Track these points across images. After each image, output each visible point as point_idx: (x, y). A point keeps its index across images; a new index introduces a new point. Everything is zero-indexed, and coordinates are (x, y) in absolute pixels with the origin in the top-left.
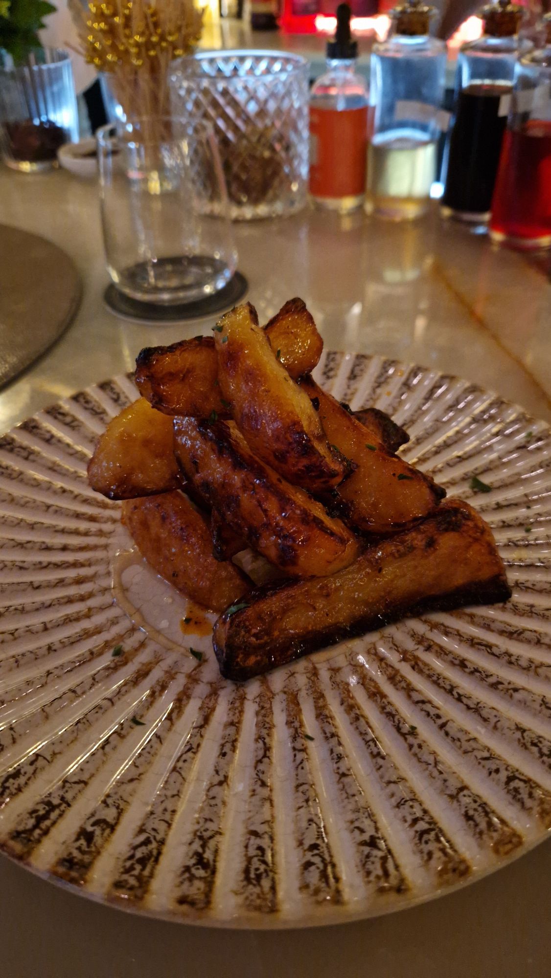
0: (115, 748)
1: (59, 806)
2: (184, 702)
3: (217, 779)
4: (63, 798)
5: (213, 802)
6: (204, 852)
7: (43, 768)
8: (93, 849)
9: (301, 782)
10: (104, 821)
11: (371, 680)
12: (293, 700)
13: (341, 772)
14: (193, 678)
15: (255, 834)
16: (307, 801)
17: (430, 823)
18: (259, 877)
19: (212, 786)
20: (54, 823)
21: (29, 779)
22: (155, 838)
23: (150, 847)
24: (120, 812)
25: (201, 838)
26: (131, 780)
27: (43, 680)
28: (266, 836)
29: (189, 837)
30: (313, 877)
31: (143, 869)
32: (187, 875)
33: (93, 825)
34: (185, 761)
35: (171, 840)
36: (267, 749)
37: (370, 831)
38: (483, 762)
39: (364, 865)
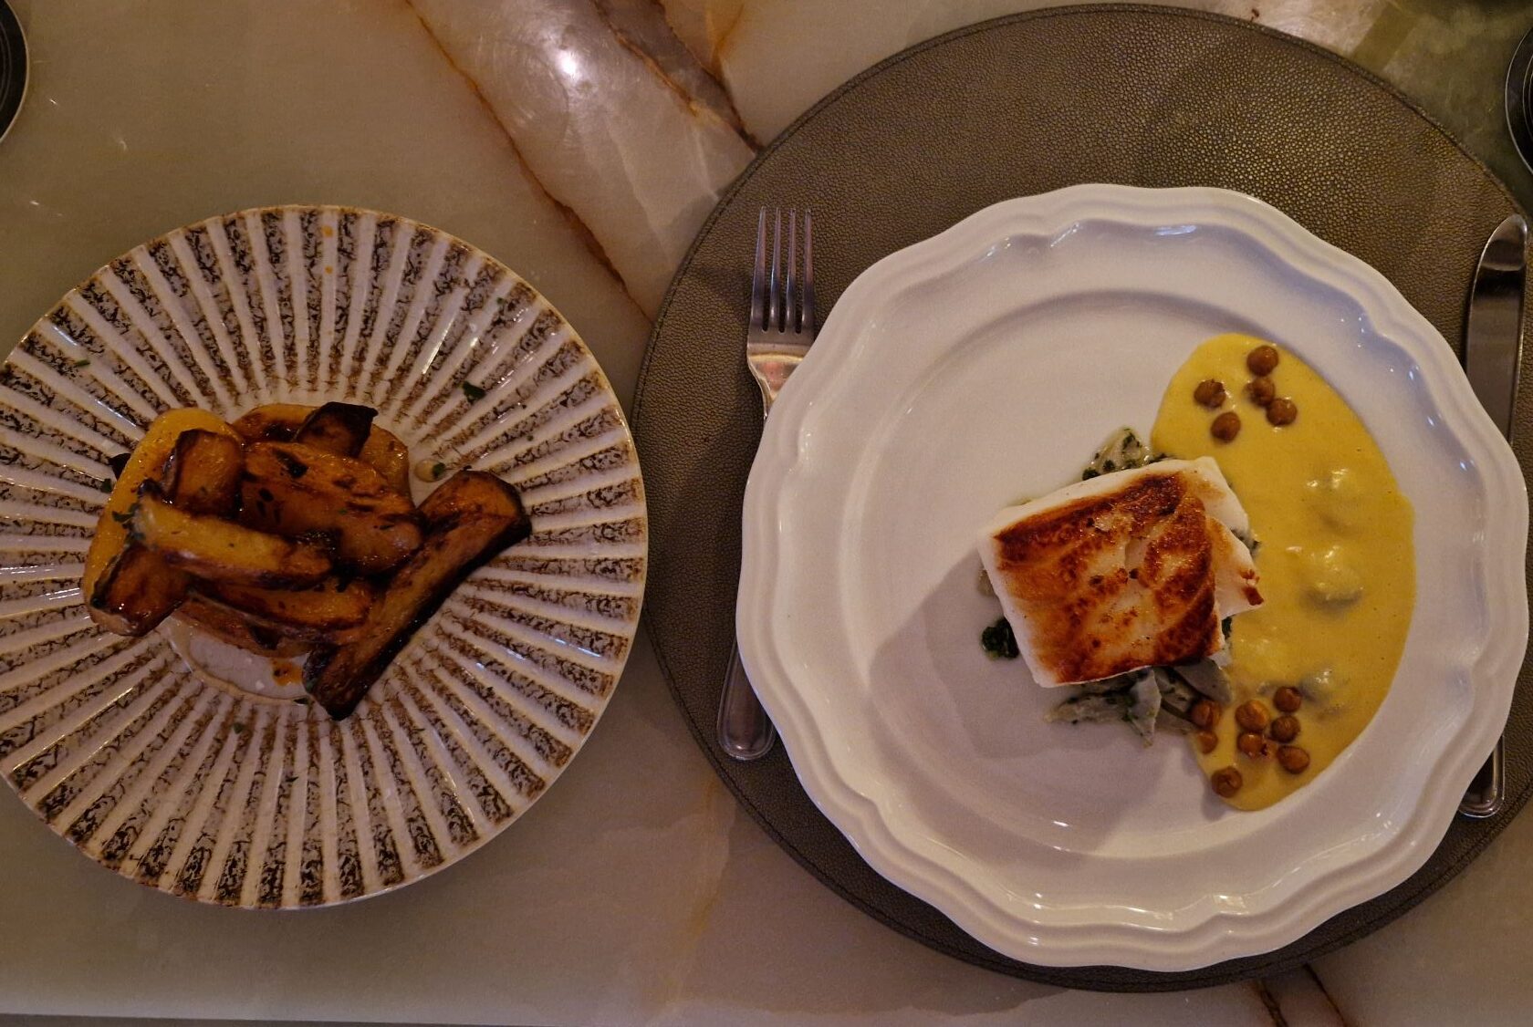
0: (288, 807)
1: (277, 868)
2: (316, 746)
3: (371, 795)
4: (276, 862)
5: (376, 812)
6: (386, 848)
7: (249, 849)
8: (317, 882)
9: (428, 768)
10: (313, 861)
11: (448, 658)
12: (397, 704)
13: (451, 747)
14: (312, 722)
15: (411, 820)
16: (436, 780)
17: (516, 763)
18: (425, 847)
19: (370, 801)
20: (282, 879)
21: (245, 861)
22: (351, 855)
23: (351, 863)
24: (320, 850)
25: (379, 840)
26: (314, 825)
27: (198, 784)
28: (420, 818)
29: (372, 843)
30: (457, 830)
31: (354, 877)
32: (382, 868)
33: (307, 867)
34: (342, 792)
35: (362, 852)
36: (395, 754)
37: (483, 785)
38: (541, 700)
39: (484, 809)
